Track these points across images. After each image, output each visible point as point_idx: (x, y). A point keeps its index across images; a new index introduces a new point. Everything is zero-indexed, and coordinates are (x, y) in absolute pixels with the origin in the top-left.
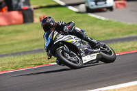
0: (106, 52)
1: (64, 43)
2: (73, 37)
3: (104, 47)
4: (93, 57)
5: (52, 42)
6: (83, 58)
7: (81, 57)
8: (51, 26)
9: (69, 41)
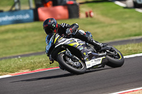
0: (112, 56)
1: (66, 46)
6: (87, 63)
9: (72, 45)
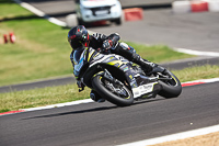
2: (117, 57)
3: (164, 73)
4: (148, 88)
5: (86, 64)
6: (134, 90)
7: (130, 88)
8: (83, 41)
